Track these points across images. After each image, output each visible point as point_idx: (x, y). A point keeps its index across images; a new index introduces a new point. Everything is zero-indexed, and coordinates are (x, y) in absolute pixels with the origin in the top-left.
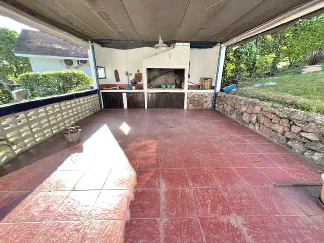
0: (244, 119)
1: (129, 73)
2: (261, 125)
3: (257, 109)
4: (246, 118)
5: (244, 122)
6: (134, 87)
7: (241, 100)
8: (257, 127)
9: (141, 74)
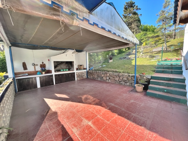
0: (104, 79)
1: (35, 64)
2: (111, 80)
3: (108, 75)
4: (104, 78)
5: (104, 80)
6: (44, 73)
7: (100, 73)
8: (110, 81)
9: (45, 64)
